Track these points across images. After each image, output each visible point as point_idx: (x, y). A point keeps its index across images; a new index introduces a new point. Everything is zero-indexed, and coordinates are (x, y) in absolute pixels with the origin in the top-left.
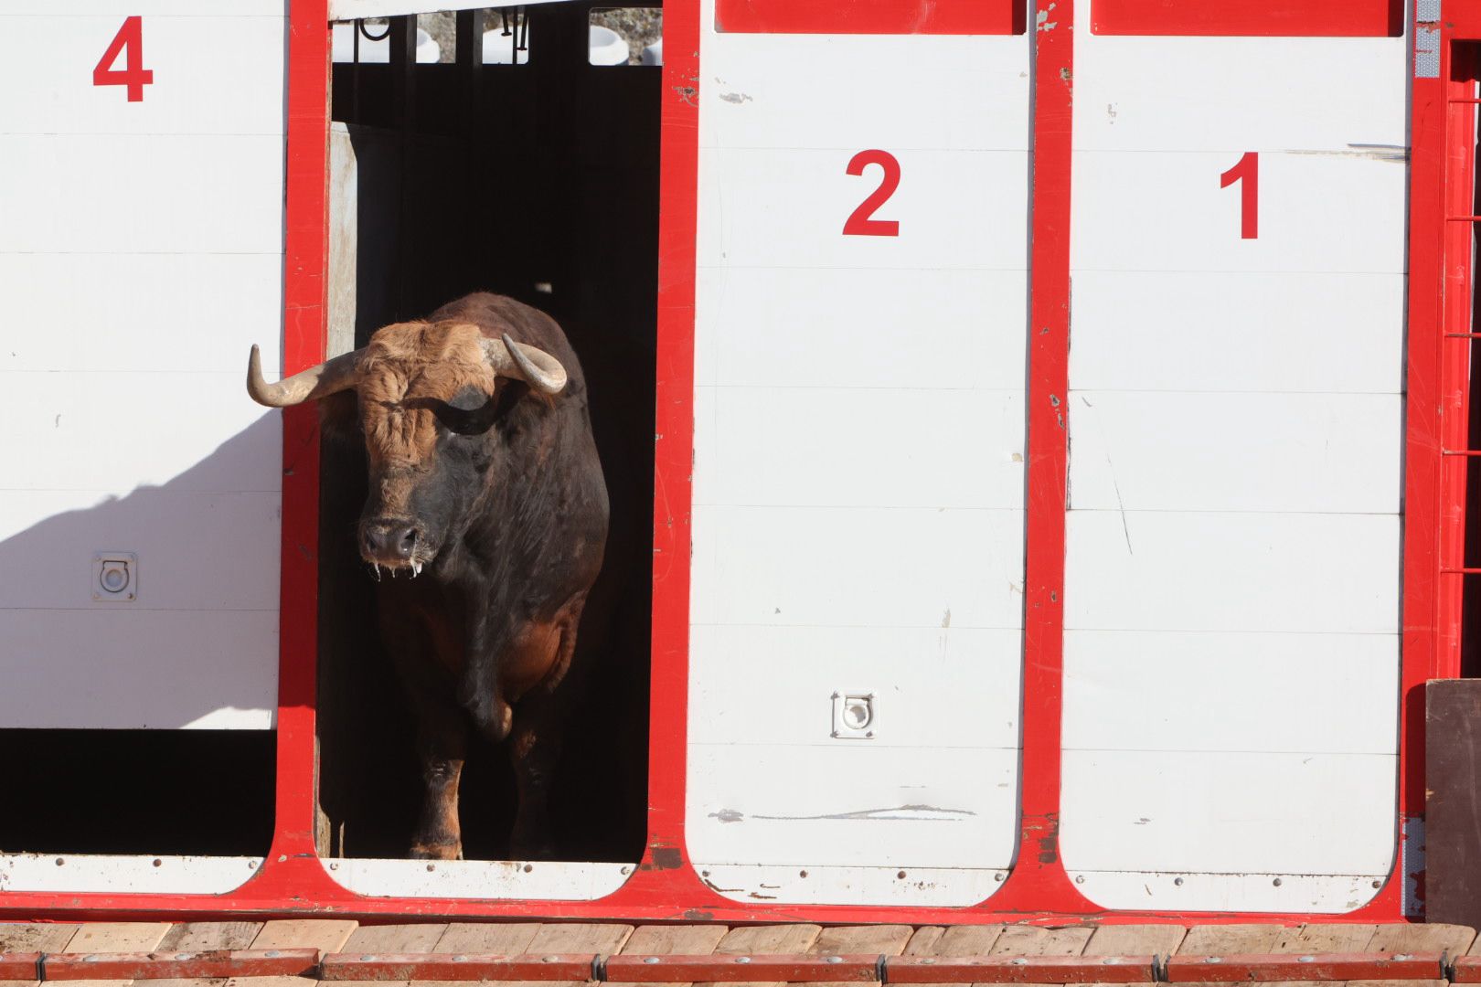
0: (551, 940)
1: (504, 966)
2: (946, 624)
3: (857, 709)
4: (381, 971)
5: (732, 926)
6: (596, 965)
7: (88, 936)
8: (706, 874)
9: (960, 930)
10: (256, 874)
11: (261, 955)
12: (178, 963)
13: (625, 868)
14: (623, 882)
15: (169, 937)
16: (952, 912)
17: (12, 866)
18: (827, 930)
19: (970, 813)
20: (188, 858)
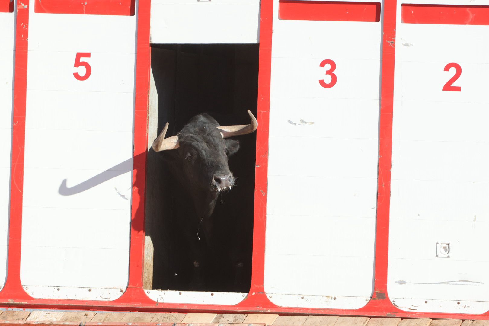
0: (342, 322)
2: (475, 220)
3: (444, 248)
5: (402, 319)
7: (189, 317)
8: (394, 301)
9: (478, 321)
10: (245, 298)
11: (246, 325)
13: (367, 299)
14: (366, 304)
15: (216, 318)
16: (475, 316)
17: (164, 295)
18: (434, 320)
19: (482, 283)
20: (222, 293)
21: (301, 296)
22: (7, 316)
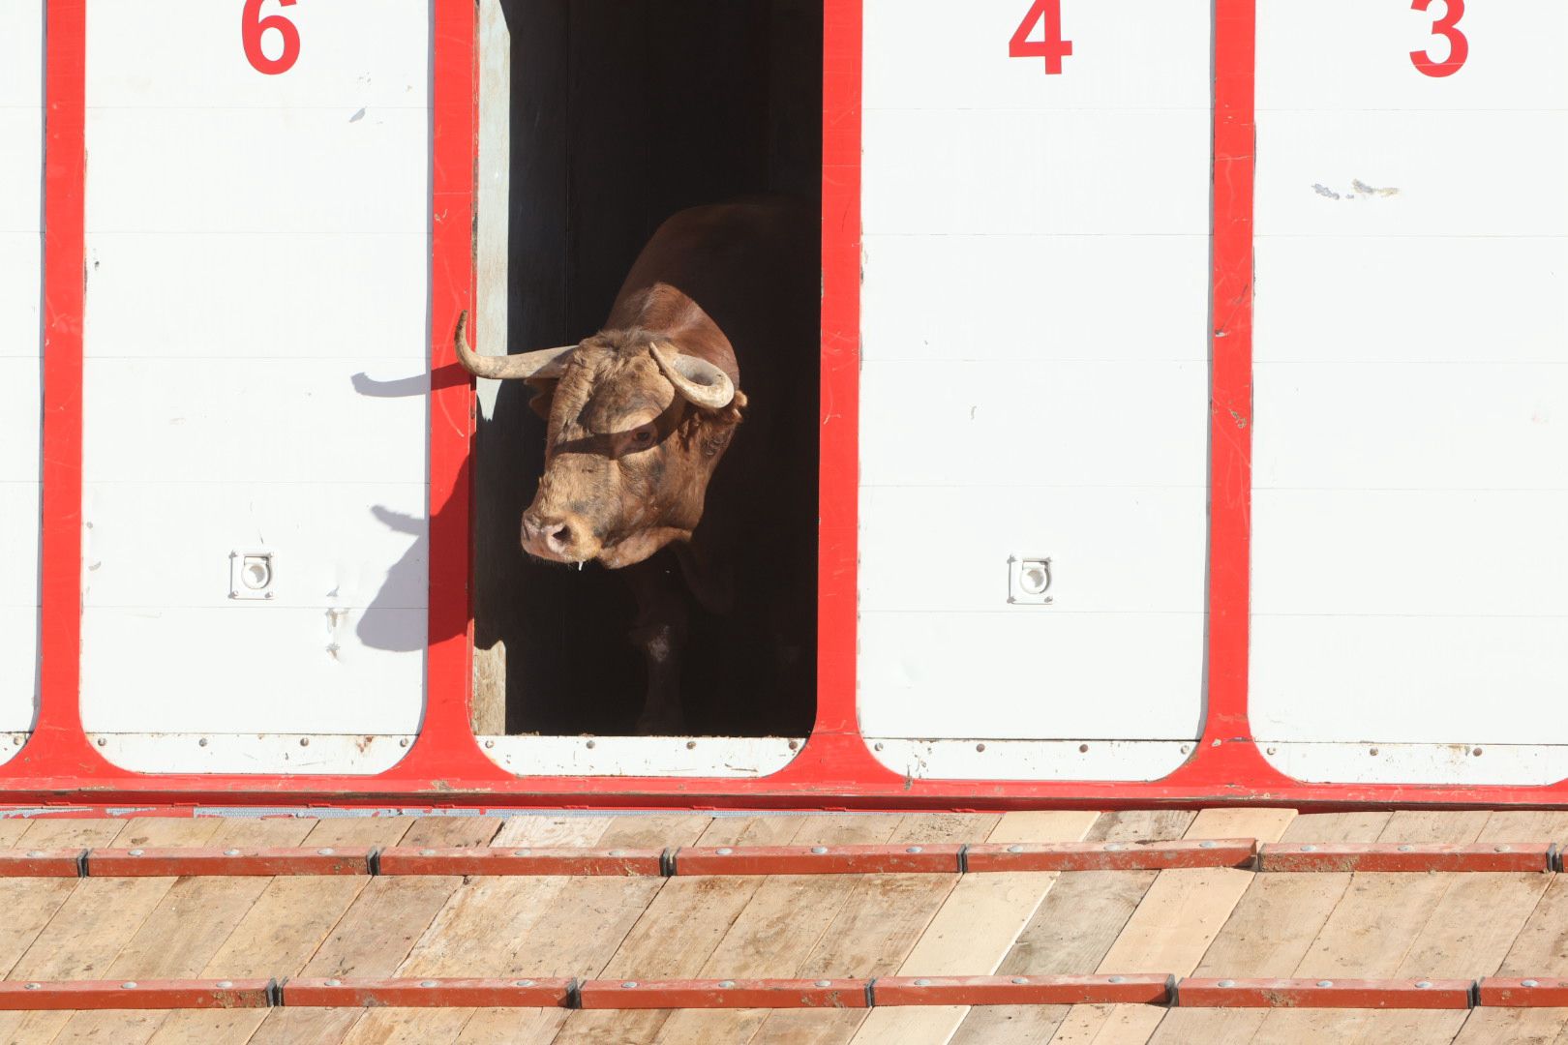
0: (1504, 828)
1: (1453, 856)
4: (1322, 861)
6: (1551, 855)
7: (1012, 825)
10: (1189, 758)
11: (1195, 846)
12: (1108, 854)
15: (1097, 826)
17: (930, 753)
20: (1116, 742)
21: (1368, 748)
22: (430, 835)
